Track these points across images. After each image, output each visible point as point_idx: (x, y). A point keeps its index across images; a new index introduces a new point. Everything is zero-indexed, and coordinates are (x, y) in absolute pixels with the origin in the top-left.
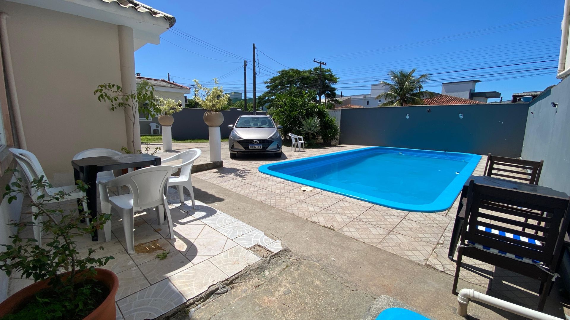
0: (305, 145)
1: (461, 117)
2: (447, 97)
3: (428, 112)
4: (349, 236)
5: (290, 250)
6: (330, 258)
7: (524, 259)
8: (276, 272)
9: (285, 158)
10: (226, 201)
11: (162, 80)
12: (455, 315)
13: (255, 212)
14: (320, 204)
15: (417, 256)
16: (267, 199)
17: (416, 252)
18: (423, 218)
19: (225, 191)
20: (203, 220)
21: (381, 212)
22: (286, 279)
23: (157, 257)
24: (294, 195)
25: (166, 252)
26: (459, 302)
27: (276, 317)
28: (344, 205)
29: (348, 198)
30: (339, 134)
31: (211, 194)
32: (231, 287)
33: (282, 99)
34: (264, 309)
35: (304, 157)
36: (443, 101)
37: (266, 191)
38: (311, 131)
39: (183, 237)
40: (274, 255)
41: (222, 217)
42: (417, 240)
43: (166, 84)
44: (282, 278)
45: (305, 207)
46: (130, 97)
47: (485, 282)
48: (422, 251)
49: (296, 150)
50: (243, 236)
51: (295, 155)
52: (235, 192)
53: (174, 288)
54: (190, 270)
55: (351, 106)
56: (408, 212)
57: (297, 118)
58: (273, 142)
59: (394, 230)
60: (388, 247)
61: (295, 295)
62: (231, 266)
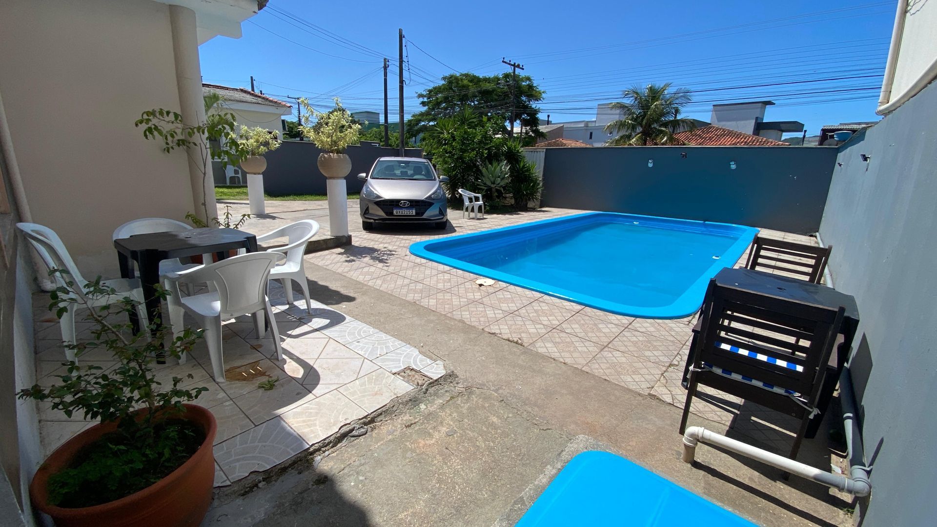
0: (485, 208)
1: (733, 166)
2: (717, 129)
3: (683, 157)
4: (544, 354)
5: (456, 375)
6: (514, 385)
7: (774, 389)
8: (435, 406)
9: (453, 230)
10: (358, 301)
11: (242, 90)
12: (678, 461)
13: (405, 319)
14: (504, 306)
15: (639, 383)
16: (423, 297)
17: (637, 378)
18: (655, 328)
19: (358, 285)
20: (325, 332)
21: (593, 319)
22: (450, 415)
23: (261, 387)
24: (465, 292)
25: (273, 379)
26: (684, 444)
27: (435, 465)
28: (539, 308)
29: (546, 297)
30: (540, 190)
31: (335, 289)
32: (371, 427)
33: (449, 128)
34: (418, 455)
35: (483, 230)
36: (711, 137)
37: (422, 285)
38: (495, 185)
39: (296, 356)
40: (433, 383)
41: (354, 327)
42: (642, 360)
43: (248, 98)
44: (444, 413)
45: (482, 311)
46: (195, 130)
47: (727, 418)
48: (646, 376)
49: (471, 216)
50: (387, 355)
51: (468, 226)
52: (372, 286)
53: (290, 429)
54: (311, 404)
55: (563, 141)
56: (633, 318)
57: (473, 163)
58: (433, 204)
59: (610, 346)
60: (599, 369)
61: (462, 436)
62: (371, 398)
